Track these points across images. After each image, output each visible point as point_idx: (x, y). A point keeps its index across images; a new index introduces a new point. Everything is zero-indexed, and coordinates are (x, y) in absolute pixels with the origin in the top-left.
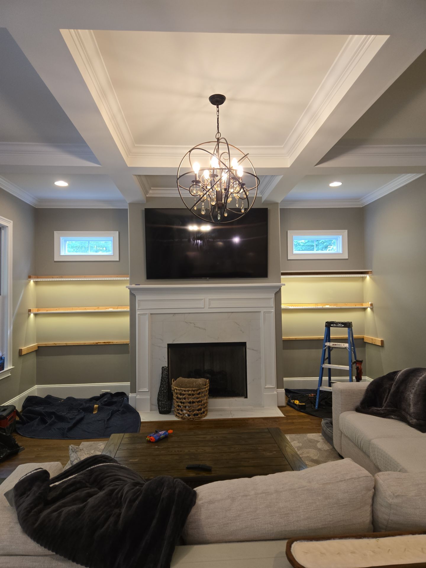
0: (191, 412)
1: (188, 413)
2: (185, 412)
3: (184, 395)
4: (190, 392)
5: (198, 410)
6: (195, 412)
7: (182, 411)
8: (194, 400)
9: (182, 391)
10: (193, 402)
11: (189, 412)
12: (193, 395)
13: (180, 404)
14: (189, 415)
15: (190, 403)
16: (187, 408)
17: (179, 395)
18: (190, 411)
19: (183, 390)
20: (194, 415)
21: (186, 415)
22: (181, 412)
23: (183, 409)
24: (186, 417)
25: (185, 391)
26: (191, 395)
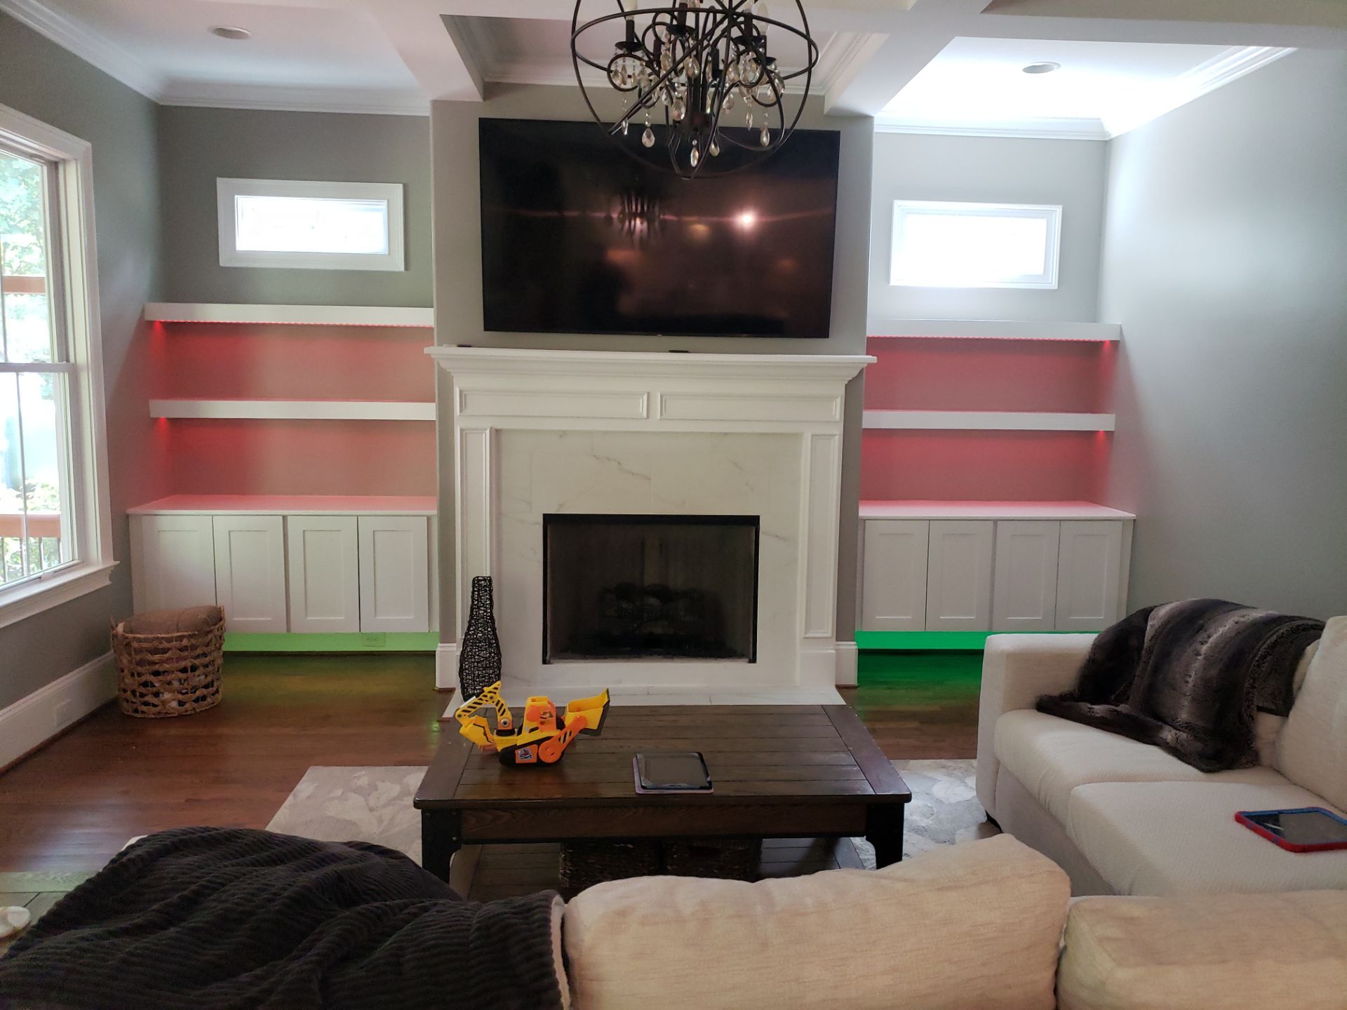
0: (187, 693)
1: (180, 696)
2: (167, 696)
3: (165, 651)
4: (185, 642)
5: (206, 687)
6: (198, 693)
7: (157, 695)
8: (197, 662)
9: (161, 643)
10: (194, 668)
11: (183, 694)
12: (194, 648)
13: (152, 678)
14: (181, 703)
15: (184, 670)
16: (176, 684)
17: (149, 655)
18: (184, 691)
19: (163, 638)
20: (196, 701)
21: (174, 704)
22: (155, 701)
23: (162, 690)
24: (172, 709)
25: (169, 640)
26: (187, 650)
